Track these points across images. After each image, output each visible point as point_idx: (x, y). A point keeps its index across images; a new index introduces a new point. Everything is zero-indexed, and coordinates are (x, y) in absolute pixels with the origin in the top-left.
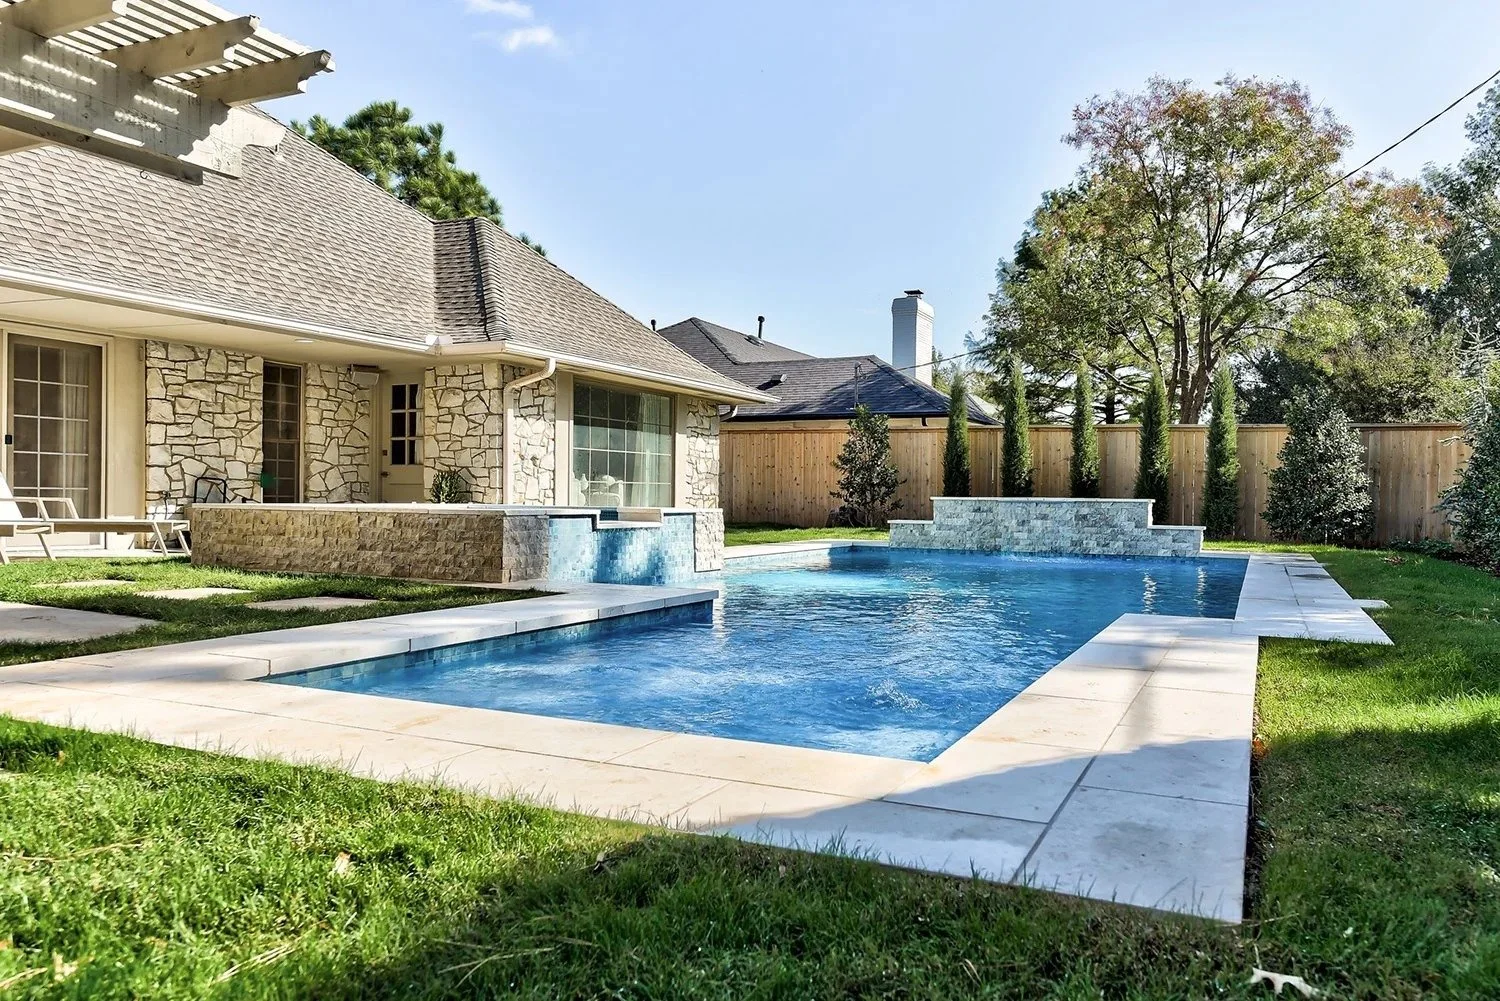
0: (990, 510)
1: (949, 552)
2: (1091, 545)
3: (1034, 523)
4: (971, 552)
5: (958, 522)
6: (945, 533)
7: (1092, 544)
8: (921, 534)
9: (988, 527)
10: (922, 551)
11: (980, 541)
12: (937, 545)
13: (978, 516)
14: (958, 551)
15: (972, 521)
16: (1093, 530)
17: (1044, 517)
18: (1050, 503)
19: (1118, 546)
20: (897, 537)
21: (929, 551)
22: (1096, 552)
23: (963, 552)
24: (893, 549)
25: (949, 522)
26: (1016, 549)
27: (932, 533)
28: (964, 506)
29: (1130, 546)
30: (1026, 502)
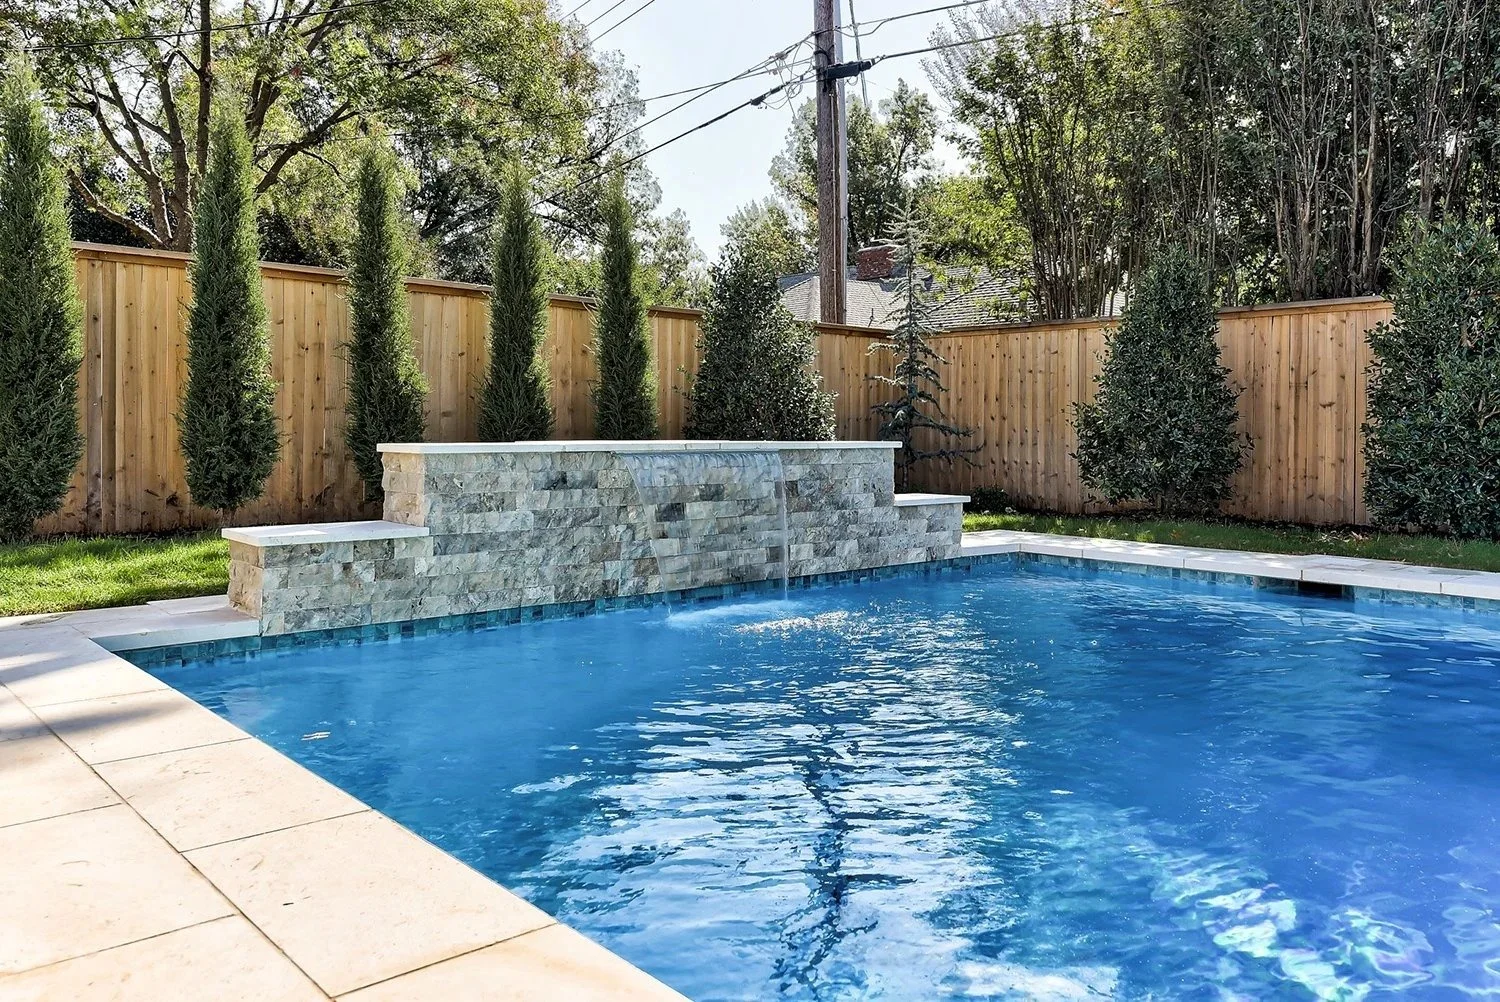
0: (590, 482)
1: (474, 621)
2: (804, 556)
3: (693, 509)
4: (538, 611)
5: (499, 522)
6: (458, 561)
7: (806, 551)
8: (382, 573)
9: (586, 531)
10: (381, 632)
11: (566, 577)
12: (438, 606)
13: (558, 501)
14: (500, 615)
15: (543, 517)
16: (810, 516)
17: (713, 494)
18: (730, 453)
19: (848, 554)
20: (290, 595)
21: (407, 628)
22: (812, 570)
23: (515, 615)
24: (271, 642)
25: (474, 524)
26: (654, 585)
27: (422, 565)
28: (520, 475)
29: (868, 549)
30: (677, 454)
